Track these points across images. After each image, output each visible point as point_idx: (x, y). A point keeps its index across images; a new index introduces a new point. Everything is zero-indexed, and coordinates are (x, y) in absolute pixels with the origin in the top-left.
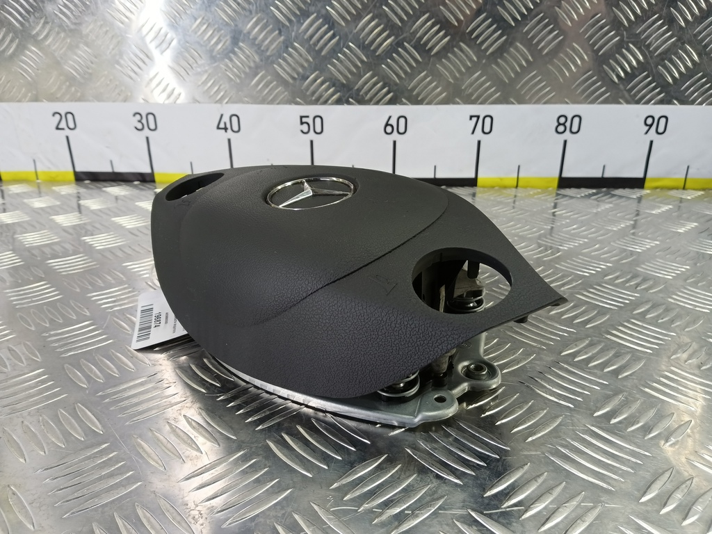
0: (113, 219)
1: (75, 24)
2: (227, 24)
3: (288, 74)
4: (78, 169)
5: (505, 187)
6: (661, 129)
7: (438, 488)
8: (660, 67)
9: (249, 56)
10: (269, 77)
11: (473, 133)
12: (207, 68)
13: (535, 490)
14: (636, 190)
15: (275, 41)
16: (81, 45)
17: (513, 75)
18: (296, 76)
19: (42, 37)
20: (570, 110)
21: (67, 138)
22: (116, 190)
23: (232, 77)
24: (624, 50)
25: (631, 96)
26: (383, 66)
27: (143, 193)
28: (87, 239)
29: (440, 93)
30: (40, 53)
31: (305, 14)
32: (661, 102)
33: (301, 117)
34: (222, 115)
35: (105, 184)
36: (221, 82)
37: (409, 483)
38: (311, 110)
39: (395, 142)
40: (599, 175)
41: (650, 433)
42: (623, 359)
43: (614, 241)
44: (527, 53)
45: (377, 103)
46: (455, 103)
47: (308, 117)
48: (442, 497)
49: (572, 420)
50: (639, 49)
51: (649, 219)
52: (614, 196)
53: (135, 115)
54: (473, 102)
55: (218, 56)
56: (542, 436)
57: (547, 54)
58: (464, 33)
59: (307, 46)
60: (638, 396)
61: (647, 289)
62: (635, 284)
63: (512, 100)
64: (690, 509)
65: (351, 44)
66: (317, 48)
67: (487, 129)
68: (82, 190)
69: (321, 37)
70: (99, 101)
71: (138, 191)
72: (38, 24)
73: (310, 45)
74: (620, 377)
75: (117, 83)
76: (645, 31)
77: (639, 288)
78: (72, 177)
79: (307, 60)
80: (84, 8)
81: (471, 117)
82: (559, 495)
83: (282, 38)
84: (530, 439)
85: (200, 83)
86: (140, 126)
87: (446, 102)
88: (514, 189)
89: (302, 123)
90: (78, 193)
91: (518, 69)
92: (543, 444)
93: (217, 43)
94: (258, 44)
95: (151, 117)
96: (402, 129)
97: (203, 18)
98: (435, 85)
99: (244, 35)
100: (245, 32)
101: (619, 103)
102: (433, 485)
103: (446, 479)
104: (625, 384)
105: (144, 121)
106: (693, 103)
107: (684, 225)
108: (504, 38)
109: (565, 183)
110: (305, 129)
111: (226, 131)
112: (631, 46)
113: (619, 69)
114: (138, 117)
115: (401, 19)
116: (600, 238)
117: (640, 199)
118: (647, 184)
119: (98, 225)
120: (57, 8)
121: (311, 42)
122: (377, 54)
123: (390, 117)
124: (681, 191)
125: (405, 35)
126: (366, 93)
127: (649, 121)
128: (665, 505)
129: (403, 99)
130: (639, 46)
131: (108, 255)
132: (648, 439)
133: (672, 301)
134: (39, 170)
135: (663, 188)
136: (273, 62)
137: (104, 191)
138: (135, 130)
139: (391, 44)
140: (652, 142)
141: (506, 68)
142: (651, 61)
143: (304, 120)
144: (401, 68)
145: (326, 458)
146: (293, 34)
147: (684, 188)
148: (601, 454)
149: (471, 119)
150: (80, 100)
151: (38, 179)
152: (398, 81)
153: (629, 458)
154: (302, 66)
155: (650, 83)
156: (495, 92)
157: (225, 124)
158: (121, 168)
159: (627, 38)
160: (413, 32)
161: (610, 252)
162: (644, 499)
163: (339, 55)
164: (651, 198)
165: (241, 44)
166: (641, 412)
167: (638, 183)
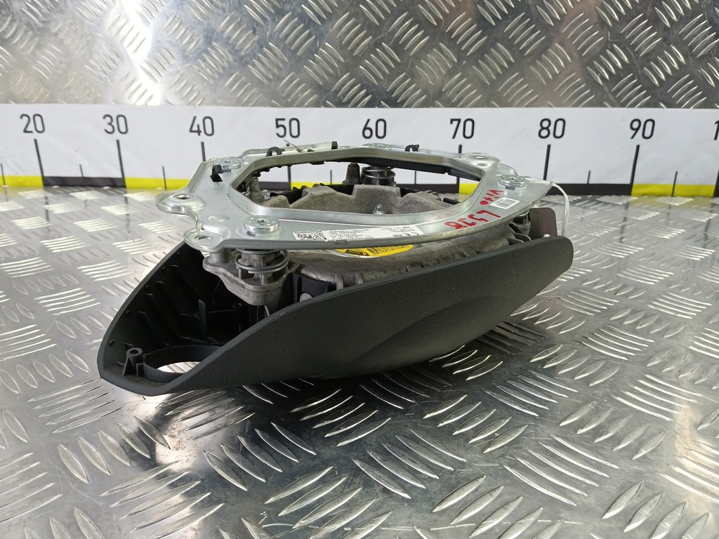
0: (76, 223)
1: (44, 22)
2: (200, 23)
3: (263, 74)
4: (46, 174)
6: (648, 134)
7: (382, 503)
8: (645, 68)
9: (222, 56)
10: (244, 78)
11: (454, 137)
12: (179, 68)
13: (489, 505)
14: (623, 197)
15: (250, 40)
16: (50, 44)
17: (494, 77)
18: (271, 77)
19: (9, 35)
20: (553, 113)
21: (36, 141)
22: (83, 195)
23: (205, 77)
24: (608, 51)
25: (615, 98)
26: (361, 67)
27: (111, 197)
28: (45, 242)
29: (421, 96)
30: (7, 53)
31: (281, 13)
32: (647, 105)
33: (277, 120)
34: (195, 118)
35: (73, 189)
36: (194, 83)
37: (353, 498)
38: (287, 113)
40: (584, 181)
41: (619, 444)
42: (596, 366)
43: (596, 248)
44: (508, 54)
45: (355, 106)
46: (434, 106)
47: (284, 119)
48: (387, 512)
49: (536, 430)
50: (624, 50)
51: (634, 225)
52: (599, 202)
53: (105, 117)
54: (454, 105)
55: (191, 56)
56: (502, 447)
57: (529, 55)
58: (443, 32)
59: (282, 46)
60: (609, 405)
61: (626, 296)
62: (614, 290)
63: (493, 103)
64: (657, 526)
65: (327, 44)
66: (292, 48)
67: (468, 133)
68: (49, 195)
69: (297, 37)
70: (68, 102)
71: (106, 196)
72: (4, 22)
73: (285, 45)
74: (591, 385)
75: (87, 84)
76: (629, 31)
77: (618, 294)
78: (40, 182)
79: (283, 61)
80: (52, 6)
81: (452, 121)
82: (514, 511)
83: (256, 38)
84: (489, 450)
85: (172, 84)
86: (110, 129)
87: (425, 104)
89: (278, 126)
90: (46, 198)
91: (499, 70)
92: (502, 456)
93: (189, 43)
94: (231, 44)
95: (121, 119)
96: (381, 133)
97: (175, 17)
98: (415, 87)
99: (217, 33)
100: (218, 31)
101: (604, 106)
102: (378, 500)
103: (393, 493)
104: (596, 392)
105: (114, 123)
106: (679, 106)
107: (670, 232)
108: (485, 38)
110: (281, 132)
111: (199, 135)
112: (615, 46)
113: (604, 71)
114: (108, 119)
115: (379, 19)
116: (582, 244)
117: (627, 206)
118: (634, 191)
119: (58, 229)
120: (25, 5)
121: (287, 42)
122: (354, 54)
123: (368, 120)
124: (669, 198)
125: (383, 35)
126: (344, 96)
127: (636, 125)
128: (630, 522)
129: (382, 102)
130: (623, 46)
131: (65, 258)
132: (617, 450)
133: (653, 307)
134: (5, 175)
135: (651, 195)
136: (247, 63)
137: (71, 196)
138: (106, 133)
139: (368, 44)
140: (638, 147)
141: (487, 71)
142: (636, 62)
143: (280, 123)
144: (379, 69)
145: (265, 471)
146: (268, 33)
147: (672, 195)
148: (564, 466)
149: (451, 123)
150: (49, 102)
151: (5, 184)
152: (376, 83)
153: (594, 471)
154: (277, 67)
155: (635, 85)
156: (476, 95)
157: (198, 126)
158: (91, 173)
159: (611, 38)
160: (392, 32)
161: (590, 258)
162: (608, 516)
163: (316, 55)
164: (637, 205)
165: (214, 44)
166: (612, 421)
167: (625, 190)
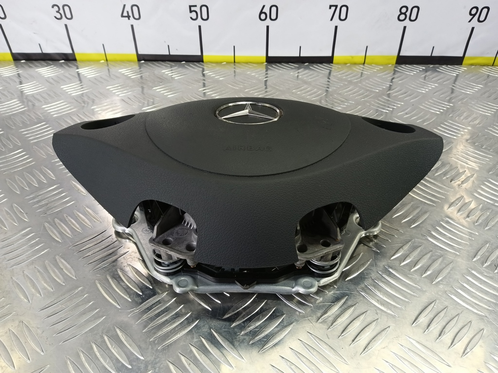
0: (44, 107)
4: (14, 51)
5: (355, 64)
6: (482, 19)
11: (331, 20)
14: (456, 66)
21: (1, 26)
22: (46, 71)
33: (190, 7)
34: (124, 6)
39: (268, 27)
40: (429, 54)
47: (196, 6)
51: (465, 100)
52: (439, 73)
53: (53, 7)
62: (451, 177)
67: (343, 17)
68: (21, 71)
71: (62, 71)
78: (11, 58)
81: (331, 7)
86: (58, 16)
88: (362, 66)
89: (191, 11)
95: (66, 8)
96: (274, 16)
105: (61, 11)
107: (490, 108)
109: (402, 60)
110: (194, 17)
111: (129, 19)
114: (56, 8)
118: (465, 62)
123: (264, 6)
124: (490, 67)
127: (474, 11)
133: (478, 196)
135: (477, 65)
138: (55, 19)
140: (473, 29)
143: (193, 9)
147: (493, 65)
149: (330, 8)
157: (128, 12)
167: (457, 61)
